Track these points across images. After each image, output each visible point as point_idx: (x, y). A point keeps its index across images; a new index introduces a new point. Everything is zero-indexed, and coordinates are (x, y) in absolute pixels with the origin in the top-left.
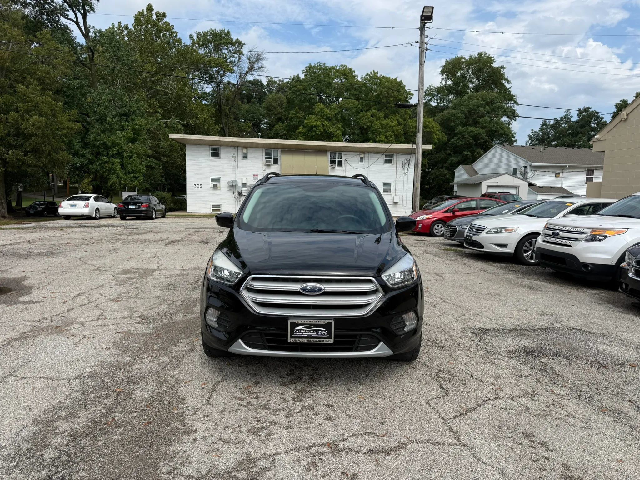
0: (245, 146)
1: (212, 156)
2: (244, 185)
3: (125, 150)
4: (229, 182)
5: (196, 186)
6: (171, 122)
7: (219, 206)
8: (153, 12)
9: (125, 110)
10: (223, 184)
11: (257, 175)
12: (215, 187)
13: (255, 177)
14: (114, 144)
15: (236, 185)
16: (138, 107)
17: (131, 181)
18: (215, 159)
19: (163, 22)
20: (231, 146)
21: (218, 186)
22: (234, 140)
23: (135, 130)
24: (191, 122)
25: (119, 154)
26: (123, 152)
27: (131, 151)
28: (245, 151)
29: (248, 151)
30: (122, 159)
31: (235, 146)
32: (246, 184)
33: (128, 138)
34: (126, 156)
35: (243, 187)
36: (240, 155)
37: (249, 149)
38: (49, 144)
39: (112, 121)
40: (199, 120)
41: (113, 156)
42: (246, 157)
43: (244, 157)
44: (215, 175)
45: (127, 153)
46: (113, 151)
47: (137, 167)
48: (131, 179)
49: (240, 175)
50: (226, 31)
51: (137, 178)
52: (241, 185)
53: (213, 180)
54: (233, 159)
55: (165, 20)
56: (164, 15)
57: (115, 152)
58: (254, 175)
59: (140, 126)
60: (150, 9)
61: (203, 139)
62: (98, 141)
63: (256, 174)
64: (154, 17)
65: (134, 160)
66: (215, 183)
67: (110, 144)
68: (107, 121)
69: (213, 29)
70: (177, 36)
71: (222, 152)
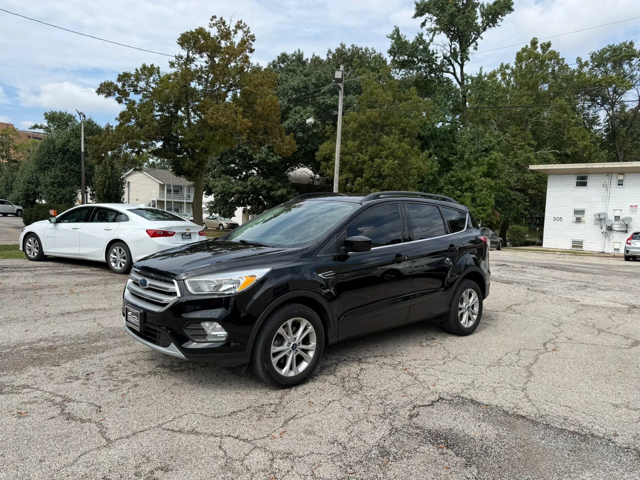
0: (622, 172)
1: (577, 185)
2: (617, 218)
3: (476, 185)
4: (595, 215)
5: (555, 219)
6: (540, 153)
7: (581, 242)
8: (538, 45)
9: (485, 146)
10: (588, 217)
11: (636, 206)
12: (578, 220)
13: (632, 208)
14: (468, 179)
15: (605, 219)
16: (498, 142)
17: (479, 214)
18: (582, 189)
19: (548, 51)
20: (602, 173)
21: (583, 219)
22: (606, 166)
23: (490, 164)
24: (568, 151)
25: (471, 189)
26: (475, 186)
27: (482, 185)
28: (621, 177)
29: (626, 178)
30: (474, 193)
31: (609, 173)
32: (619, 217)
33: (483, 173)
34: (477, 190)
35: (615, 220)
36: (615, 182)
37: (626, 175)
38: (400, 182)
39: (470, 158)
40: (578, 148)
41: (466, 190)
42: (622, 185)
43: (619, 185)
44: (579, 207)
45: (478, 186)
46: (467, 185)
47: (486, 200)
48: (479, 211)
49: (611, 207)
50: (628, 43)
51: (484, 210)
52: (613, 219)
53: (576, 212)
54: (604, 188)
55: (550, 49)
56: (549, 45)
57: (468, 187)
58: (631, 206)
59: (495, 160)
60: (534, 43)
61: (566, 167)
62: (454, 177)
63: (634, 204)
64: (539, 50)
65: (483, 194)
66: (578, 216)
67: (464, 179)
68: (465, 158)
69: (611, 44)
70: (564, 62)
71: (590, 181)
